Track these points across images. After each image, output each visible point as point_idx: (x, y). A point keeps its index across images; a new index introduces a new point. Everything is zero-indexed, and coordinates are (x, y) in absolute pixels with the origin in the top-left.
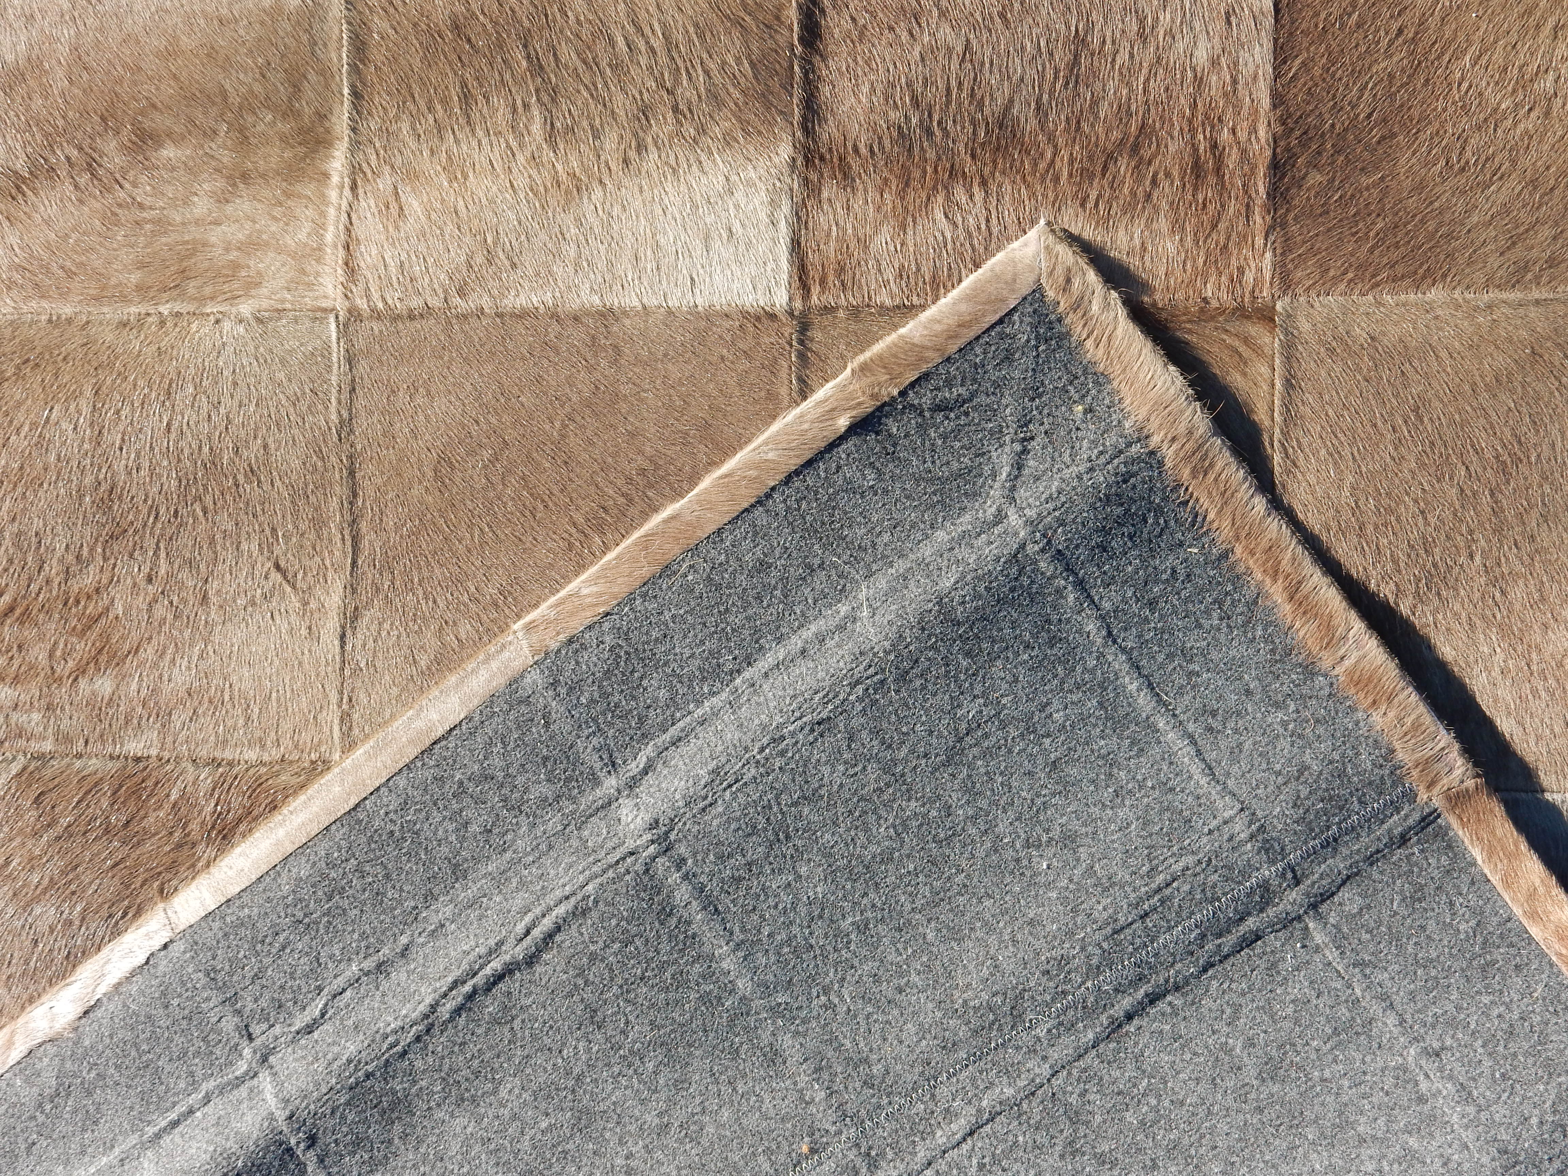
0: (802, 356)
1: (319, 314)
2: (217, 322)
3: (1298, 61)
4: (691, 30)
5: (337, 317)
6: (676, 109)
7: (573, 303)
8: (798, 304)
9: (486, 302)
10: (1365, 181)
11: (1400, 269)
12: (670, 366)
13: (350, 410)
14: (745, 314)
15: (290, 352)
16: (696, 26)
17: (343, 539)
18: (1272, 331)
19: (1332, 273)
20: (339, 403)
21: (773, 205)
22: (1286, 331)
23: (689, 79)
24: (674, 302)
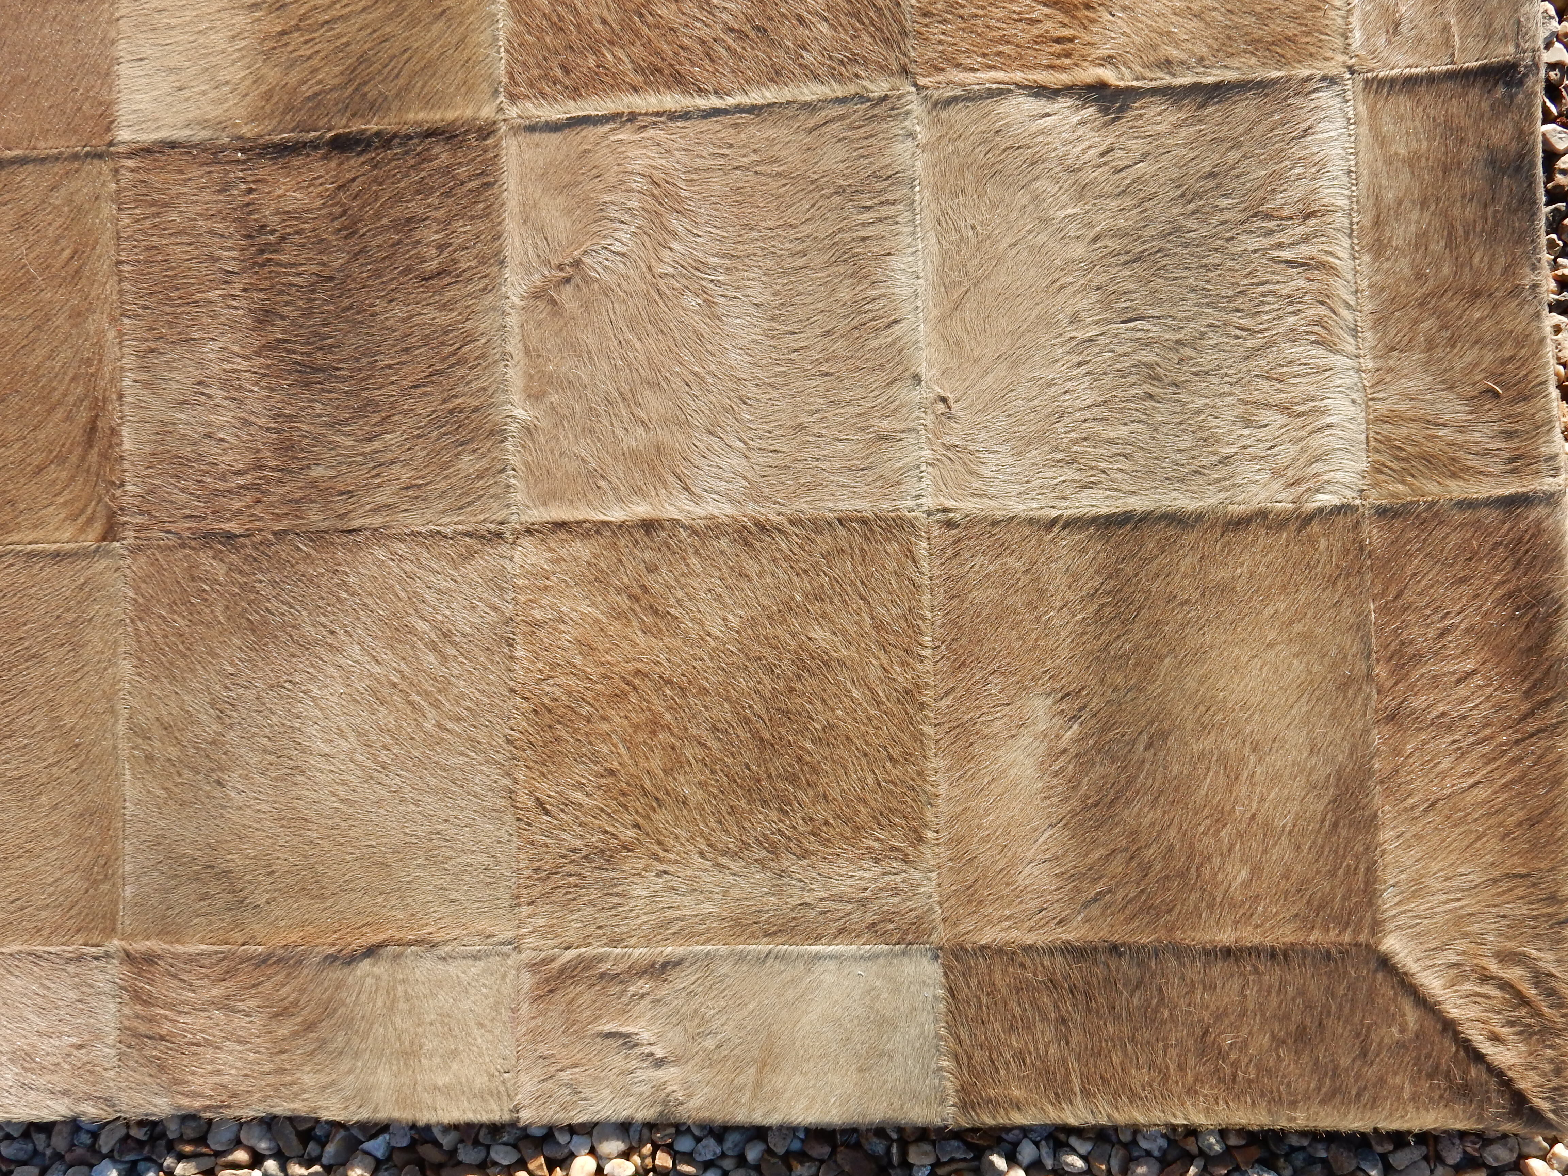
0: (75, 157)
3: (312, 551)
4: (344, 40)
6: (283, 33)
8: (121, 149)
10: (219, 610)
11: (146, 639)
12: (70, 45)
16: (347, 44)
18: (98, 541)
21: (204, 124)
22: (96, 550)
23: (306, 42)
24: (122, 45)
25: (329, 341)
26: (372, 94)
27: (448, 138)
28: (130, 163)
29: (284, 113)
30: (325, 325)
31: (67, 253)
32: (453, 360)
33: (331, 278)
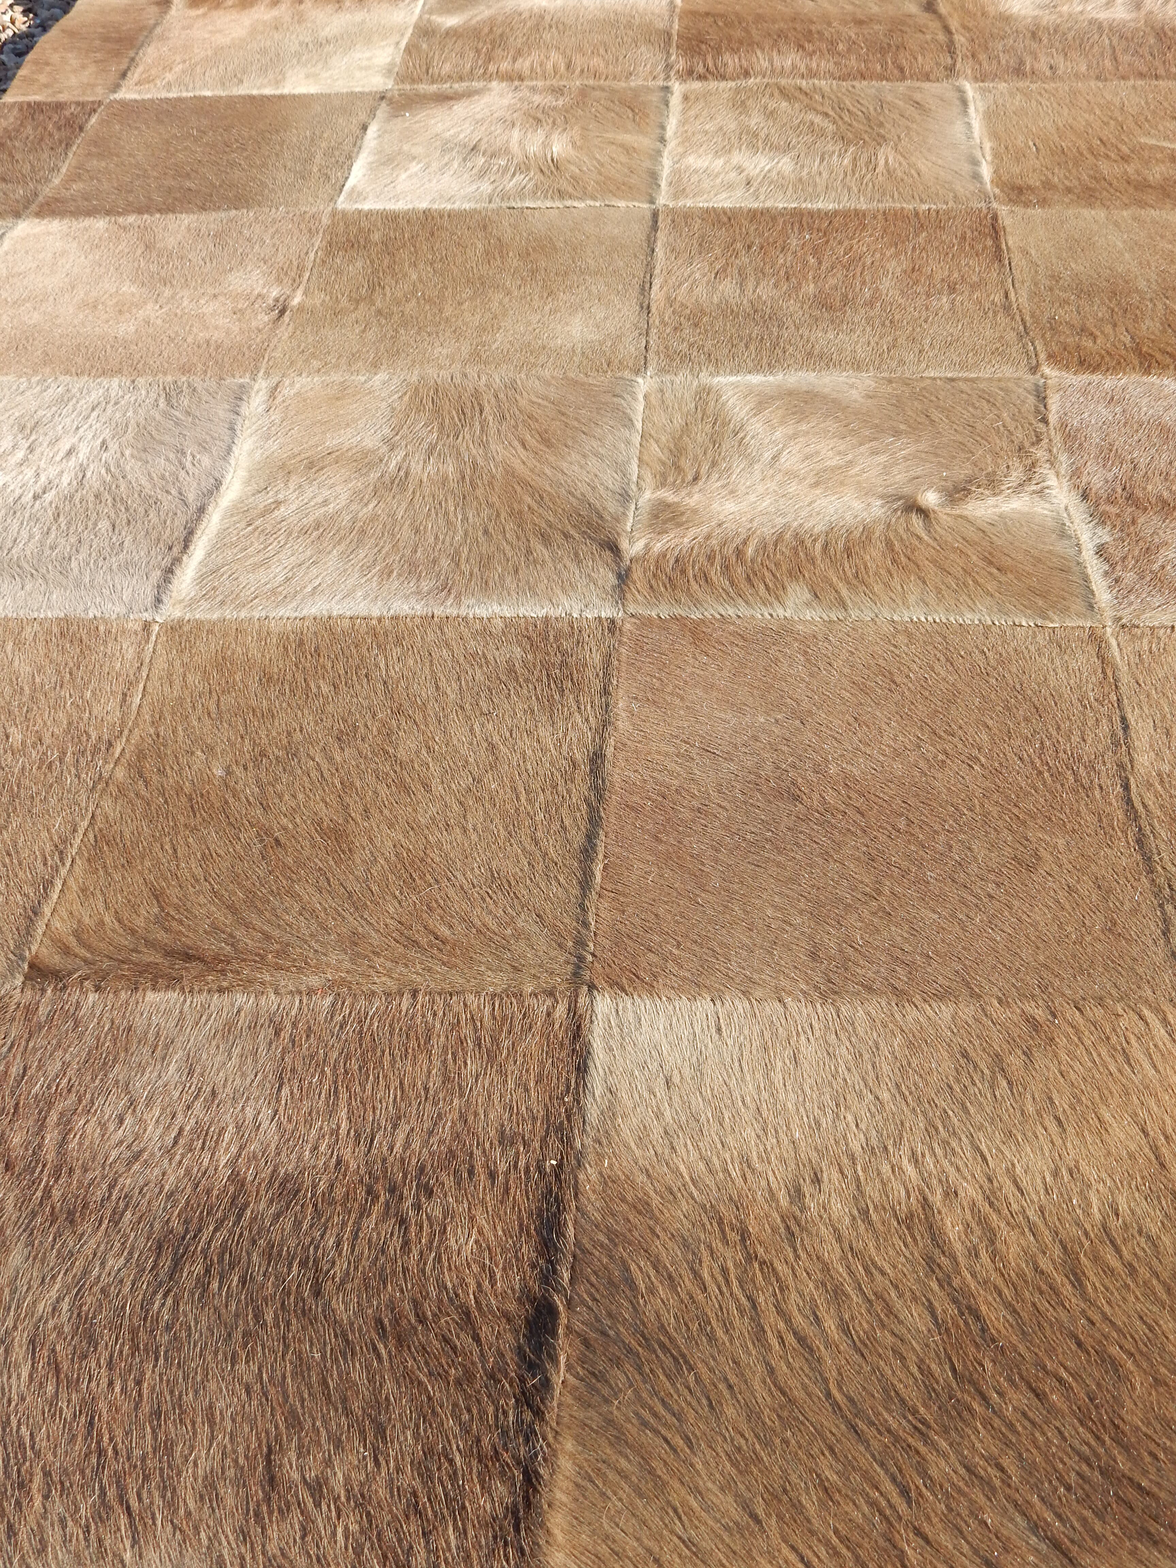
0: (580, 943)
4: (720, 1333)
6: (744, 1235)
7: (877, 1006)
8: (583, 1000)
12: (747, 941)
14: (651, 989)
16: (712, 1338)
18: (36, 958)
21: (610, 1112)
22: (22, 958)
23: (724, 1271)
24: (742, 1005)
25: (215, 1285)
26: (618, 1378)
27: (515, 1513)
28: (561, 1011)
29: (611, 1233)
30: (243, 1281)
31: (445, 931)
32: (111, 1493)
33: (317, 1293)
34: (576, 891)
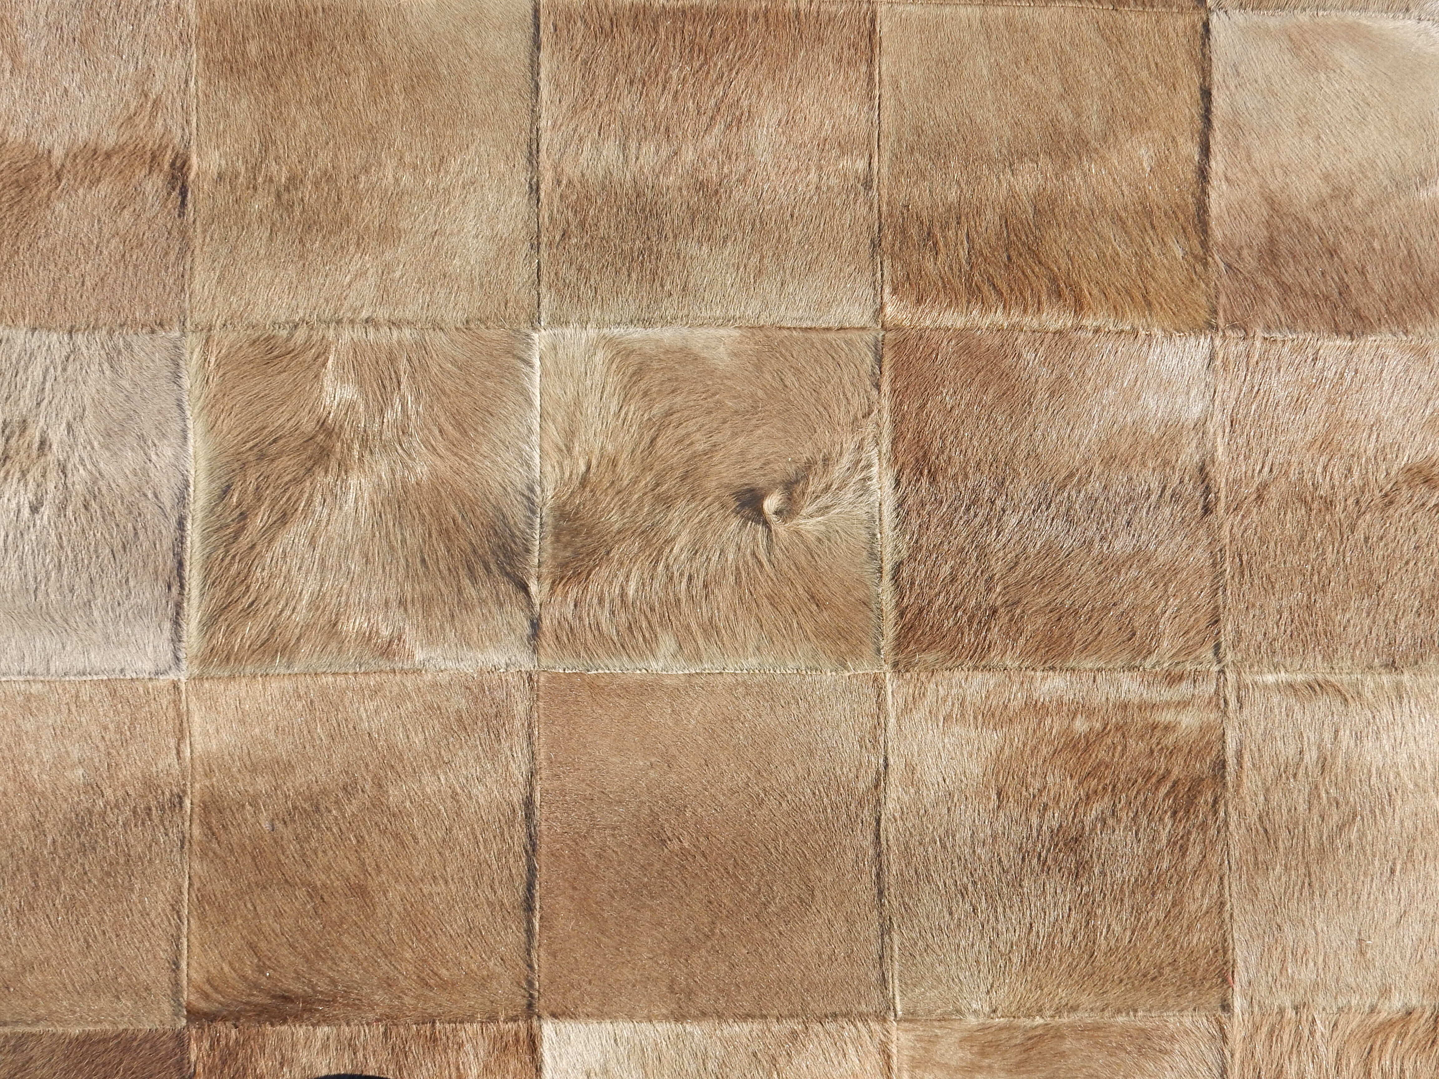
1: (910, 1017)
2: (994, 1011)
5: (896, 1015)
7: (707, 1026)
9: (775, 1028)
13: (883, 942)
14: (573, 1016)
15: (933, 987)
17: (887, 841)
19: (148, 1046)
20: (892, 948)
34: (523, 937)
